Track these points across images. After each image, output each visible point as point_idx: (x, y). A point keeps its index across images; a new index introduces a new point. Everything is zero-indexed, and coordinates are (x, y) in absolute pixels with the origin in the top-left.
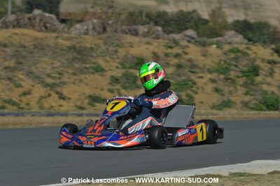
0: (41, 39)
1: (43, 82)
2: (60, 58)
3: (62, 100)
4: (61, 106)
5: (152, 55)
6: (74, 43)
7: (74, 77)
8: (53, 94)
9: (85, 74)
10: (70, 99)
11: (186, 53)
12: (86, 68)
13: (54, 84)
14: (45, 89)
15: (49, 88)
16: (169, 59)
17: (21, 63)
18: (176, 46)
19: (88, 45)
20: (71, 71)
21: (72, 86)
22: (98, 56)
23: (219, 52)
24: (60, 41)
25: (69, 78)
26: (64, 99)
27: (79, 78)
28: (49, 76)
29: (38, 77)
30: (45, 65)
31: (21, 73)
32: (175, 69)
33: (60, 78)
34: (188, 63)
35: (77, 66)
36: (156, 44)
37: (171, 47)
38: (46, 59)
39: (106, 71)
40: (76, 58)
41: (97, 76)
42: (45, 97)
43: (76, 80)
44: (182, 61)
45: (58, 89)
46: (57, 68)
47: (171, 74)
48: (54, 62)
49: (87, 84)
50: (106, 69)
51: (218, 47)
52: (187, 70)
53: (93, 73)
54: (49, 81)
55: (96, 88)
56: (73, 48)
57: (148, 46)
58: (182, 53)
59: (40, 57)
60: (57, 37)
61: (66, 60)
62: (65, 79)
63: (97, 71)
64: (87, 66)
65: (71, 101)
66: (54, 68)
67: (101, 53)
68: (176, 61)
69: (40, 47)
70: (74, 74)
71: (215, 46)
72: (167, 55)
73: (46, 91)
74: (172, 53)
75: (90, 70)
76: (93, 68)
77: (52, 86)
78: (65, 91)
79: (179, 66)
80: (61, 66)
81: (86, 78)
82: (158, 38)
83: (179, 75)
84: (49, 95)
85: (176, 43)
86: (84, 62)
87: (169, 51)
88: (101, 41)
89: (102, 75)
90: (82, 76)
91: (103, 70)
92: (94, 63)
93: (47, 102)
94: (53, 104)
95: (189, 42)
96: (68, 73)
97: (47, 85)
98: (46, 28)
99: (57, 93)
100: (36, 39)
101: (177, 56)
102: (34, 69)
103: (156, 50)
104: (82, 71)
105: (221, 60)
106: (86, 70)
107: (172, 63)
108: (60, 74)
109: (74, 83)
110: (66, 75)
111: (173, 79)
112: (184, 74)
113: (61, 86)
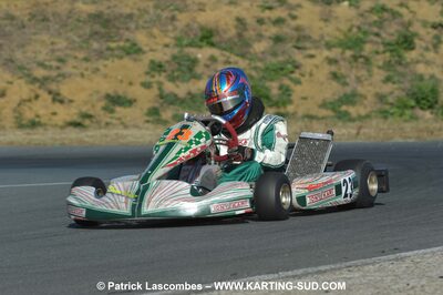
2: (70, 34)
3: (58, 104)
4: (54, 114)
5: (235, 23)
7: (85, 65)
8: (44, 95)
9: (107, 59)
10: (71, 101)
11: (294, 18)
12: (109, 49)
13: (46, 79)
14: (32, 87)
15: (37, 85)
16: (264, 27)
18: (281, 6)
20: (81, 55)
21: (78, 79)
22: (137, 28)
23: (352, 13)
25: (74, 67)
26: (61, 102)
27: (95, 66)
28: (41, 65)
29: (21, 68)
30: (40, 47)
32: (271, 43)
33: (58, 68)
34: (295, 34)
35: (95, 45)
36: (247, 4)
37: (270, 8)
38: (45, 37)
39: (144, 53)
40: (96, 33)
41: (127, 61)
42: (30, 100)
43: (87, 69)
44: (286, 30)
45: (53, 87)
46: (58, 50)
47: (263, 53)
48: (56, 40)
49: (105, 76)
50: (146, 49)
51: (350, 5)
52: (290, 45)
53: (121, 58)
54: (40, 73)
55: (121, 81)
56: (97, 17)
57: (231, 8)
58: (288, 18)
59: (35, 34)
61: (79, 37)
62: (67, 69)
63: (128, 54)
64: (113, 45)
65: (74, 104)
66: (53, 51)
67: (146, 22)
68: (274, 30)
69: (40, 16)
70: (86, 59)
71: (346, 3)
72: (260, 21)
73: (32, 90)
74: (269, 18)
75: (116, 52)
76: (123, 49)
77: (43, 82)
78: (65, 90)
79: (278, 39)
80: (66, 48)
81: (105, 66)
83: (275, 54)
84: (37, 97)
86: (110, 38)
87: (266, 14)
88: (150, 3)
89: (135, 60)
90: (100, 64)
91: (139, 51)
92: (128, 40)
93: (30, 108)
94: (41, 112)
96: (76, 58)
97: (35, 80)
99: (50, 92)
101: (279, 21)
103: (244, 14)
104: (100, 55)
105: (353, 26)
106: (109, 53)
107: (267, 34)
108: (61, 60)
109: (82, 75)
110: (71, 62)
111: (261, 60)
112: (283, 53)
113: (58, 82)
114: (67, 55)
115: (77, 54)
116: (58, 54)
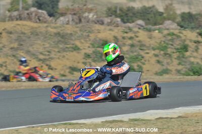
0: (36, 28)
1: (37, 58)
2: (49, 41)
3: (51, 70)
5: (114, 38)
6: (59, 31)
7: (59, 54)
8: (44, 66)
9: (67, 52)
10: (56, 69)
11: (137, 37)
12: (67, 48)
13: (45, 59)
14: (39, 63)
15: (41, 62)
16: (125, 40)
17: (22, 45)
18: (130, 32)
19: (69, 32)
20: (57, 50)
21: (58, 60)
22: (75, 39)
23: (160, 35)
24: (49, 29)
25: (55, 55)
26: (52, 69)
27: (63, 55)
28: (41, 53)
29: (34, 55)
30: (39, 46)
31: (22, 51)
32: (129, 47)
33: (49, 55)
34: (139, 43)
35: (61, 46)
36: (116, 31)
37: (126, 33)
38: (39, 42)
39: (81, 50)
40: (60, 41)
41: (75, 53)
43: (60, 56)
44: (134, 42)
45: (48, 63)
47: (127, 51)
48: (45, 44)
49: (68, 59)
50: (81, 48)
51: (159, 32)
52: (138, 48)
53: (72, 51)
54: (42, 57)
55: (74, 61)
56: (58, 34)
57: (111, 32)
58: (135, 37)
59: (35, 40)
60: (47, 26)
61: (54, 42)
62: (52, 55)
63: (75, 50)
64: (68, 46)
66: (45, 48)
67: (78, 37)
68: (130, 42)
69: (35, 33)
70: (59, 52)
71: (157, 31)
72: (124, 38)
74: (127, 37)
75: (70, 49)
76: (72, 48)
77: (43, 61)
78: (53, 64)
79: (132, 46)
80: (50, 47)
81: (67, 55)
82: (118, 27)
83: (132, 52)
85: (130, 29)
86: (66, 43)
87: (125, 35)
88: (78, 29)
89: (78, 53)
90: (65, 54)
91: (79, 49)
92: (73, 44)
95: (139, 28)
96: (54, 51)
97: (40, 60)
98: (40, 20)
99: (47, 65)
100: (32, 28)
101: (131, 38)
102: (31, 49)
103: (116, 35)
104: (64, 50)
105: (162, 41)
106: (67, 49)
107: (127, 43)
108: (49, 52)
109: (59, 58)
110: (53, 53)
111: (128, 54)
112: (136, 51)
113: (50, 61)
114: (51, 50)
115: (55, 49)
116: (47, 49)
